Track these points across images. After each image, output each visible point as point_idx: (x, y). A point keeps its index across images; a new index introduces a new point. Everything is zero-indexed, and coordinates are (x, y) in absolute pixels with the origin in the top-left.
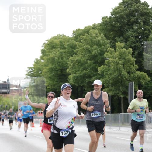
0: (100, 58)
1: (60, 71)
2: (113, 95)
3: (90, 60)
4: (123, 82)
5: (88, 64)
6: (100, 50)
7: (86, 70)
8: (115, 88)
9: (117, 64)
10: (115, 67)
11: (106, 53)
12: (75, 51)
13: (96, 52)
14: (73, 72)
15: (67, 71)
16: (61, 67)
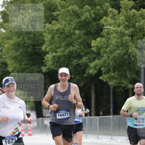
0: (94, 26)
1: (31, 47)
2: (116, 85)
3: (78, 29)
4: (131, 65)
5: (76, 36)
6: (94, 12)
7: (73, 46)
8: (119, 74)
9: (122, 35)
10: (119, 41)
11: (105, 17)
12: (54, 14)
13: (88, 17)
14: (52, 49)
15: (43, 48)
16: (32, 41)
